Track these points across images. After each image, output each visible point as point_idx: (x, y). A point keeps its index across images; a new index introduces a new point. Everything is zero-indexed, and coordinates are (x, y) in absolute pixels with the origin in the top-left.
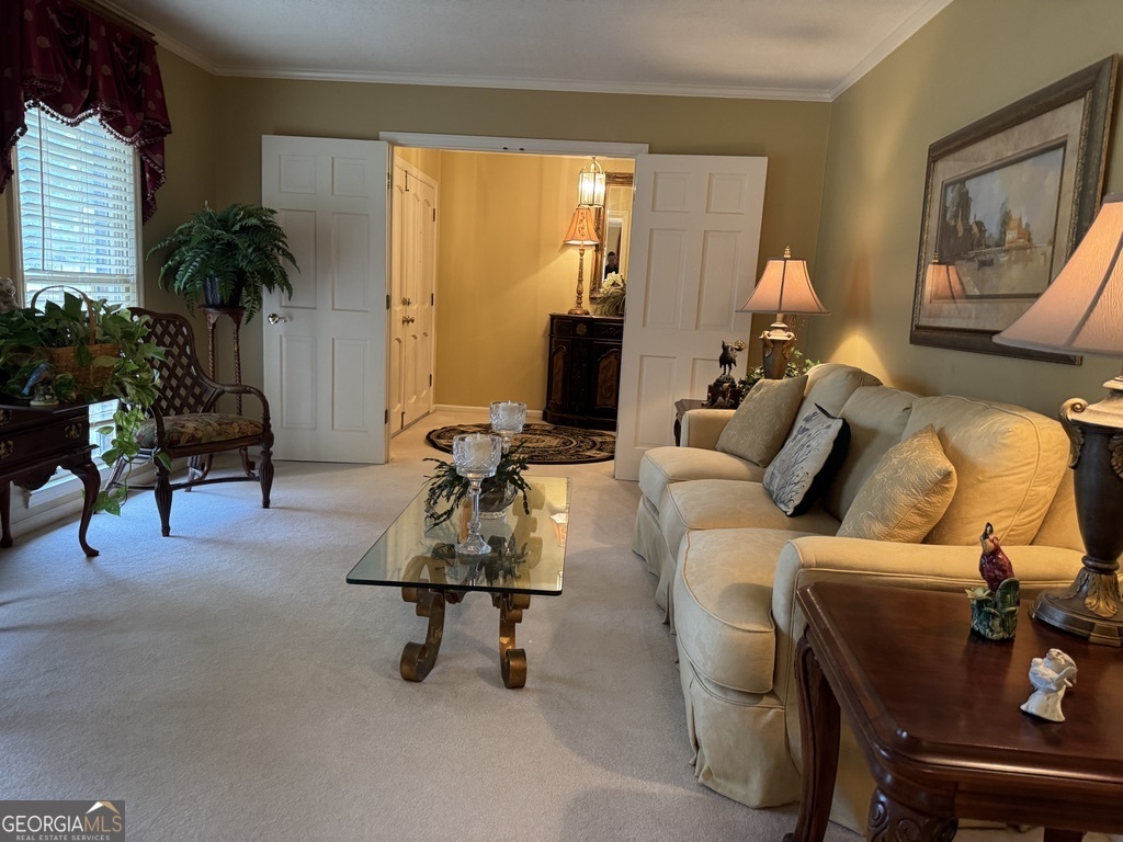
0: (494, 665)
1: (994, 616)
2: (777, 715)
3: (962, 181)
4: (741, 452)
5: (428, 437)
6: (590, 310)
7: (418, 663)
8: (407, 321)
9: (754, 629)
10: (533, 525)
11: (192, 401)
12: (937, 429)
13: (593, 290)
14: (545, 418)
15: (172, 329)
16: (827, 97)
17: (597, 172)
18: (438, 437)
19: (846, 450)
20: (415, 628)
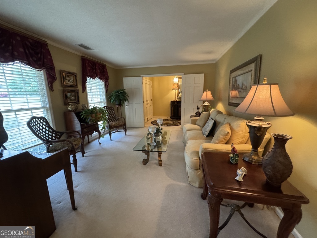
0: (157, 162)
1: (234, 160)
2: (200, 173)
3: (235, 77)
4: (200, 125)
5: (151, 122)
6: (178, 100)
7: (145, 162)
8: (147, 104)
9: (196, 159)
10: (165, 138)
11: (114, 120)
12: (229, 123)
13: (178, 96)
14: (171, 118)
15: (111, 109)
16: (214, 62)
17: (176, 77)
18: (153, 122)
19: (215, 126)
20: (145, 156)
